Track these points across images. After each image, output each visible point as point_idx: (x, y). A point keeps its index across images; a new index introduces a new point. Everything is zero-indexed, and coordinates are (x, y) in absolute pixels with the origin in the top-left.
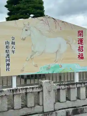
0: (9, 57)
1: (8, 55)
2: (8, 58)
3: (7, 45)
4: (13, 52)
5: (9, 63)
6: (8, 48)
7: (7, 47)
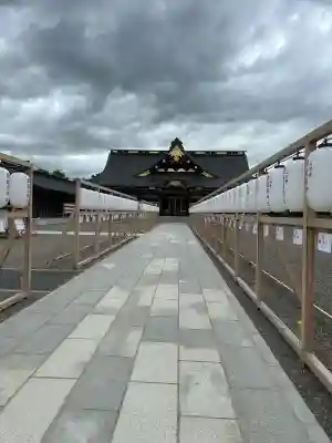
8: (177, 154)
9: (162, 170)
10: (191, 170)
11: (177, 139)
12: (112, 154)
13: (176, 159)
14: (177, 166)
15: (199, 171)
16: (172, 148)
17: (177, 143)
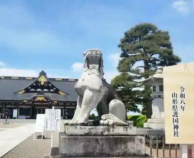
0: (177, 116)
1: (176, 113)
2: (175, 118)
3: (174, 98)
4: (183, 108)
5: (178, 124)
6: (176, 103)
7: (174, 101)
8: (43, 80)
9: (33, 90)
10: (52, 90)
11: (43, 72)
13: (42, 84)
14: (42, 87)
16: (40, 77)
17: (43, 74)
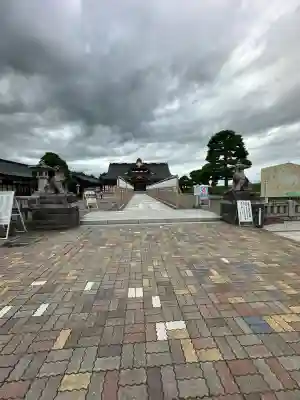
8: (139, 164)
9: (133, 172)
10: (145, 172)
12: (111, 165)
13: (139, 167)
14: (139, 170)
15: (149, 172)
16: (137, 162)
17: (139, 160)
